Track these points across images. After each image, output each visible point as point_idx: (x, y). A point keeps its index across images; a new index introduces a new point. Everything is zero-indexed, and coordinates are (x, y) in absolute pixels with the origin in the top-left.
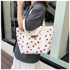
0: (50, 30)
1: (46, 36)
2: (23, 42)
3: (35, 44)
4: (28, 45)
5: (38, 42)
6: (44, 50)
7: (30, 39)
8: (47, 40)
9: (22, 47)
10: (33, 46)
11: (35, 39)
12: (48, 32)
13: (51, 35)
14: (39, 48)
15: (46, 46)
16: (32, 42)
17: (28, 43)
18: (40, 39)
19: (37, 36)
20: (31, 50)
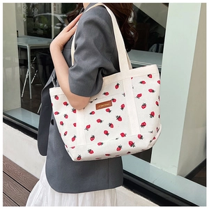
0: (150, 76)
1: (139, 96)
2: (75, 125)
3: (111, 125)
4: (91, 132)
5: (119, 118)
6: (141, 137)
7: (92, 113)
8: (144, 106)
9: (74, 139)
10: (106, 133)
11: (108, 111)
12: (143, 82)
13: (153, 91)
14: (123, 135)
15: (143, 125)
16: (99, 121)
17: (88, 127)
18: (123, 107)
19: (114, 100)
20: (101, 144)
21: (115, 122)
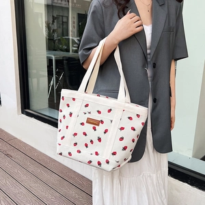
0: (138, 116)
1: (122, 129)
2: (67, 127)
3: (92, 142)
4: (76, 139)
5: (99, 140)
6: (108, 162)
7: (82, 124)
8: (122, 139)
9: (63, 138)
10: (86, 145)
11: (94, 129)
12: (130, 118)
13: (134, 130)
14: (97, 154)
15: (114, 154)
16: (85, 134)
17: (75, 134)
18: (106, 131)
19: (102, 122)
20: (79, 152)
21: (96, 141)
